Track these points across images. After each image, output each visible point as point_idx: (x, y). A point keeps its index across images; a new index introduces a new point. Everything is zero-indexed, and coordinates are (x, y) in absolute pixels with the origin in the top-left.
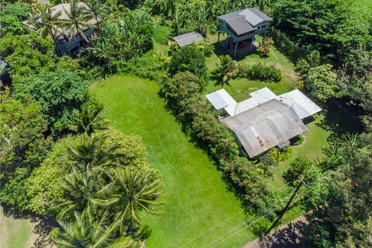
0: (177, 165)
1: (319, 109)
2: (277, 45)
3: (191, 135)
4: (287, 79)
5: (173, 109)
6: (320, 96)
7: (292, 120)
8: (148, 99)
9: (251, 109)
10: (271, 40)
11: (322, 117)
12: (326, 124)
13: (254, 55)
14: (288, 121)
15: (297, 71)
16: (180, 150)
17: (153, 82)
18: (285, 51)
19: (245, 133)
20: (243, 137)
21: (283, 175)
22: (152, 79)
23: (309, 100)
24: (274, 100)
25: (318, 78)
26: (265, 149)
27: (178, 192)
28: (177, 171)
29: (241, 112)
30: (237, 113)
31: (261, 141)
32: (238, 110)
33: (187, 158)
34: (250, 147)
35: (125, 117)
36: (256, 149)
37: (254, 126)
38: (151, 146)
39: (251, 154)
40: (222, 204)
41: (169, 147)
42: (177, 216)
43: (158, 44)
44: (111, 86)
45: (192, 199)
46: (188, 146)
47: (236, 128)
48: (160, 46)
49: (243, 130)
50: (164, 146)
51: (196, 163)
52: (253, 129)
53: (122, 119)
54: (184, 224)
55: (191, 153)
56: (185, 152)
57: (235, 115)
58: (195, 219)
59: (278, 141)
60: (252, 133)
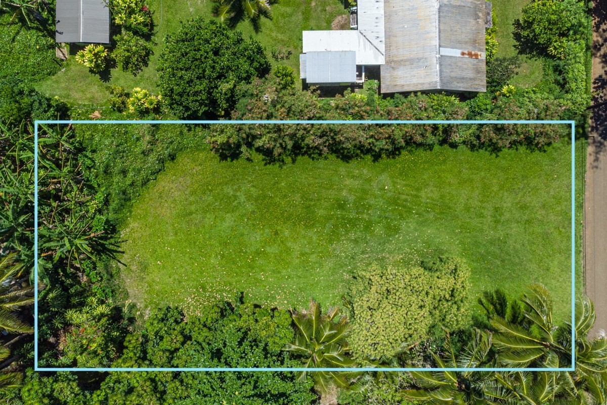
0: (413, 209)
8: (229, 190)
16: (385, 190)
19: (446, 72)
21: (518, 50)
26: (483, 55)
27: (461, 232)
28: (423, 216)
29: (383, 39)
30: (382, 47)
31: (470, 54)
32: (376, 42)
33: (406, 185)
34: (471, 79)
35: (259, 254)
36: (478, 71)
37: (442, 44)
38: (352, 236)
39: (481, 86)
40: (513, 179)
41: (370, 206)
42: (498, 252)
43: (49, 82)
44: (155, 251)
45: (483, 217)
46: (383, 171)
47: (428, 80)
48: (57, 82)
49: (441, 71)
50: (362, 213)
51: (425, 177)
52: (446, 52)
53: (260, 261)
54: (514, 247)
55: (401, 174)
56: (394, 183)
57: (384, 54)
58: (515, 229)
59: (480, 21)
60: (451, 57)
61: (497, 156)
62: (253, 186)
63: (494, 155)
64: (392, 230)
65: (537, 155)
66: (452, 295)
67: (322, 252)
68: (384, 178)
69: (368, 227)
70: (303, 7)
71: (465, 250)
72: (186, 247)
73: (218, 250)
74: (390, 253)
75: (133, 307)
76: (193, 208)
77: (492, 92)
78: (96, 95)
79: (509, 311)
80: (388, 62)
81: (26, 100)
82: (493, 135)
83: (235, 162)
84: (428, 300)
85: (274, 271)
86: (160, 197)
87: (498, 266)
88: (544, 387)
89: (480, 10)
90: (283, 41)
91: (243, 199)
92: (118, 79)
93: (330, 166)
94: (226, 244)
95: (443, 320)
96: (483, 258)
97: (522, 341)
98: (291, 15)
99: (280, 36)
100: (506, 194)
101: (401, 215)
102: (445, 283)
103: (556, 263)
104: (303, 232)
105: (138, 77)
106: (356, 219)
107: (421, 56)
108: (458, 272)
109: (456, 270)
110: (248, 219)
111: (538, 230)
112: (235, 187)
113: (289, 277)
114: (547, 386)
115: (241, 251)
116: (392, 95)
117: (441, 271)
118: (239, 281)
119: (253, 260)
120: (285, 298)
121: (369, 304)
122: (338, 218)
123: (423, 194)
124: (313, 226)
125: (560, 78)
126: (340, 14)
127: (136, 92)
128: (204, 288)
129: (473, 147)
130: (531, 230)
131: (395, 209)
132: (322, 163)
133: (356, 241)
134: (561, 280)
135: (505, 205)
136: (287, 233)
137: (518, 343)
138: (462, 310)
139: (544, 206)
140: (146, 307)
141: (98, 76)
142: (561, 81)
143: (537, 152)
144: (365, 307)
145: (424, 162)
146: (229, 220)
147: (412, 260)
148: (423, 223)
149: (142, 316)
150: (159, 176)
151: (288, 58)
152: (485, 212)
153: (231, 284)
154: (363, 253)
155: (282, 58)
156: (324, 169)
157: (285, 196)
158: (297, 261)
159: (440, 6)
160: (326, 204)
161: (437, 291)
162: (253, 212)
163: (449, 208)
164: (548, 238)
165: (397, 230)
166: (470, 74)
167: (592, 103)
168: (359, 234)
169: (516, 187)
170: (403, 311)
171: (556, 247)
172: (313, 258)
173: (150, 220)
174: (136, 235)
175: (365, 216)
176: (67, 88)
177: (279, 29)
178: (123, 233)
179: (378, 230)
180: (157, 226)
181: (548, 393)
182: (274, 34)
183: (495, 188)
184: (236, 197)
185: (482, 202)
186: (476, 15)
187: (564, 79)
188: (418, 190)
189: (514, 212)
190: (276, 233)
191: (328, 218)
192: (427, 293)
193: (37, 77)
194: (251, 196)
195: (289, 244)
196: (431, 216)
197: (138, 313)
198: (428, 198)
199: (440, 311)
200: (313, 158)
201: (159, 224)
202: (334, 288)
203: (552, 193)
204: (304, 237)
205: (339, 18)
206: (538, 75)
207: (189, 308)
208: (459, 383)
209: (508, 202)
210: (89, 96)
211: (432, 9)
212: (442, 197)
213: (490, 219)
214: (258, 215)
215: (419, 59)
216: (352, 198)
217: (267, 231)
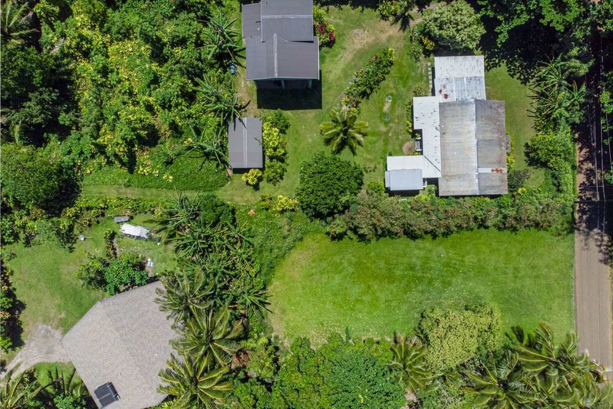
0: (460, 270)
7: (488, 112)
8: (337, 259)
14: (489, 118)
16: (441, 257)
19: (483, 183)
21: (527, 164)
23: (460, 58)
26: (505, 170)
27: (492, 284)
28: (467, 274)
29: (440, 161)
30: (439, 167)
31: (497, 170)
32: (435, 163)
33: (455, 254)
34: (498, 186)
35: (358, 301)
36: (502, 181)
37: (479, 166)
38: (420, 288)
39: (505, 191)
40: (526, 248)
41: (431, 268)
42: (517, 297)
43: (220, 191)
44: (290, 300)
45: (506, 274)
46: (440, 244)
47: (470, 189)
48: (225, 191)
49: (479, 183)
50: (426, 273)
51: (467, 248)
52: (482, 170)
53: (359, 306)
54: (528, 294)
55: (451, 246)
56: (447, 252)
57: (440, 170)
58: (528, 281)
59: (503, 148)
60: (485, 173)
61: (516, 234)
62: (353, 256)
63: (514, 233)
64: (447, 284)
65: (542, 233)
66: (489, 328)
67: (400, 300)
68: (441, 249)
69: (430, 282)
70: (383, 137)
71: (495, 296)
72: (310, 297)
73: (331, 298)
74: (445, 299)
75: (276, 337)
76: (314, 271)
77: (511, 191)
78: (250, 199)
79: (526, 338)
80: (444, 176)
81: (219, 209)
82: (513, 222)
83: (340, 241)
84: (476, 333)
85: (368, 313)
86: (293, 264)
87: (517, 306)
88: (550, 385)
89: (503, 141)
90: (370, 159)
91: (346, 264)
92: (264, 187)
93: (403, 242)
94: (335, 295)
95: (485, 344)
96: (507, 301)
97: (536, 357)
98: (375, 142)
99: (369, 156)
100: (521, 258)
101: (452, 274)
102: (485, 320)
103: (556, 304)
104: (387, 286)
105: (277, 186)
106: (423, 277)
107: (465, 173)
108: (494, 314)
109: (492, 312)
110: (350, 278)
111: (543, 282)
112: (341, 256)
113: (378, 316)
114: (553, 384)
115: (346, 299)
116: (447, 197)
117: (481, 312)
118: (345, 319)
119: (354, 305)
120: (376, 330)
121: (438, 335)
122: (410, 276)
123: (466, 259)
124: (393, 282)
125: (555, 182)
126: (409, 141)
127: (280, 199)
128: (322, 325)
129: (499, 229)
130: (539, 283)
131: (448, 270)
132: (398, 241)
133: (422, 292)
134: (559, 315)
135: (521, 266)
136: (376, 287)
137: (533, 359)
138: (497, 337)
139: (547, 266)
140: (285, 337)
141: (252, 187)
142: (557, 184)
143: (542, 230)
144: (436, 336)
145: (467, 238)
146: (337, 278)
147: (460, 304)
148: (467, 279)
149: (282, 344)
150: (292, 251)
151: (374, 171)
152: (508, 271)
153: (340, 322)
154: (427, 299)
155: (370, 171)
156: (400, 243)
157: (374, 262)
158: (383, 306)
159: (478, 141)
160: (402, 267)
161: (481, 325)
162: (353, 273)
163: (484, 268)
164: (550, 287)
165: (449, 284)
166: (498, 183)
167: (578, 200)
168: (425, 287)
169: (528, 254)
170: (461, 339)
171: (556, 293)
172: (394, 304)
173: (286, 279)
174: (277, 290)
175: (428, 275)
176: (232, 195)
177: (368, 152)
178: (270, 289)
179: (437, 284)
180: (291, 284)
181: (553, 388)
182: (365, 155)
183: (514, 255)
184: (341, 263)
185: (505, 264)
186: (501, 144)
187: (559, 183)
188: (463, 256)
189: (527, 270)
190: (369, 287)
191: (403, 277)
192: (475, 328)
193: (213, 188)
194: (351, 262)
195: (378, 295)
196: (472, 274)
197: (280, 342)
198: (470, 262)
199: (483, 338)
200: (392, 238)
201: (293, 282)
202: (408, 323)
203: (552, 257)
204: (388, 290)
205: (408, 143)
206: (541, 179)
207: (313, 338)
208: (499, 383)
209: (523, 263)
210: (245, 199)
211: (472, 143)
212: (479, 261)
213: (511, 275)
214: (356, 275)
215: (465, 175)
216: (419, 263)
217: (363, 285)
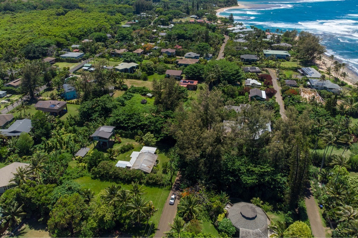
1: (156, 148)
2: (121, 136)
3: (122, 183)
4: (136, 146)
5: (105, 180)
6: (153, 144)
7: (151, 155)
9: (136, 161)
10: (118, 135)
11: (158, 151)
12: (161, 152)
13: (115, 144)
14: (151, 156)
15: (136, 141)
17: (84, 177)
18: (126, 137)
19: (142, 167)
20: (143, 169)
22: (82, 176)
23: (150, 147)
24: (140, 154)
25: (149, 138)
26: (152, 168)
31: (149, 167)
34: (147, 170)
59: (153, 164)
60: (144, 166)
80: (132, 166)
107: (138, 165)
